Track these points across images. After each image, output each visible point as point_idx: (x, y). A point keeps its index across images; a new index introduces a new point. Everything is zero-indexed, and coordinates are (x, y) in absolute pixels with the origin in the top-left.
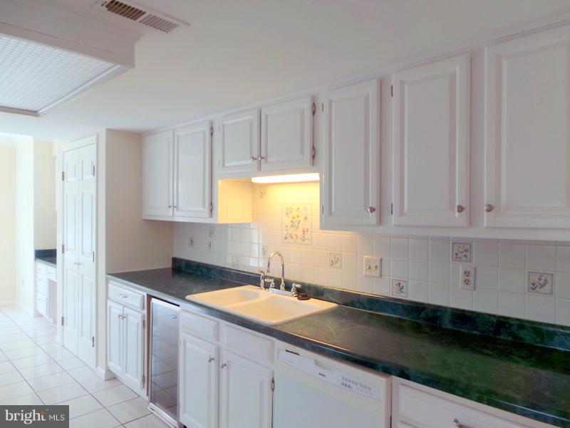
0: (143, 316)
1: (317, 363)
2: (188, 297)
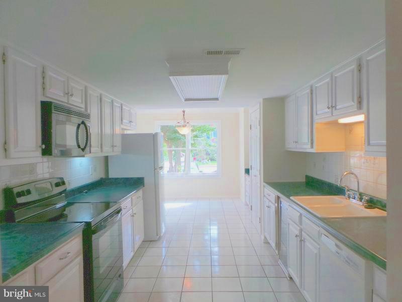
0: (276, 207)
1: (337, 245)
2: (291, 198)
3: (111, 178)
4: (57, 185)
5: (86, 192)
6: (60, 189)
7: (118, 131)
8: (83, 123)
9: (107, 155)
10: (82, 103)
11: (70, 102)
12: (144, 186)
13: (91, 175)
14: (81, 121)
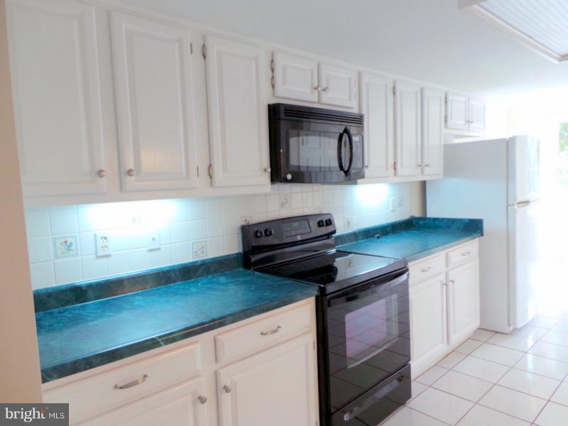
3: (429, 218)
4: (320, 224)
5: (378, 237)
6: (324, 230)
7: (435, 139)
8: (346, 131)
9: (423, 180)
10: (350, 99)
11: (324, 100)
12: (482, 235)
13: (393, 211)
14: (344, 128)
